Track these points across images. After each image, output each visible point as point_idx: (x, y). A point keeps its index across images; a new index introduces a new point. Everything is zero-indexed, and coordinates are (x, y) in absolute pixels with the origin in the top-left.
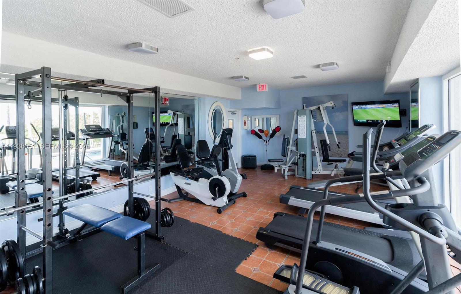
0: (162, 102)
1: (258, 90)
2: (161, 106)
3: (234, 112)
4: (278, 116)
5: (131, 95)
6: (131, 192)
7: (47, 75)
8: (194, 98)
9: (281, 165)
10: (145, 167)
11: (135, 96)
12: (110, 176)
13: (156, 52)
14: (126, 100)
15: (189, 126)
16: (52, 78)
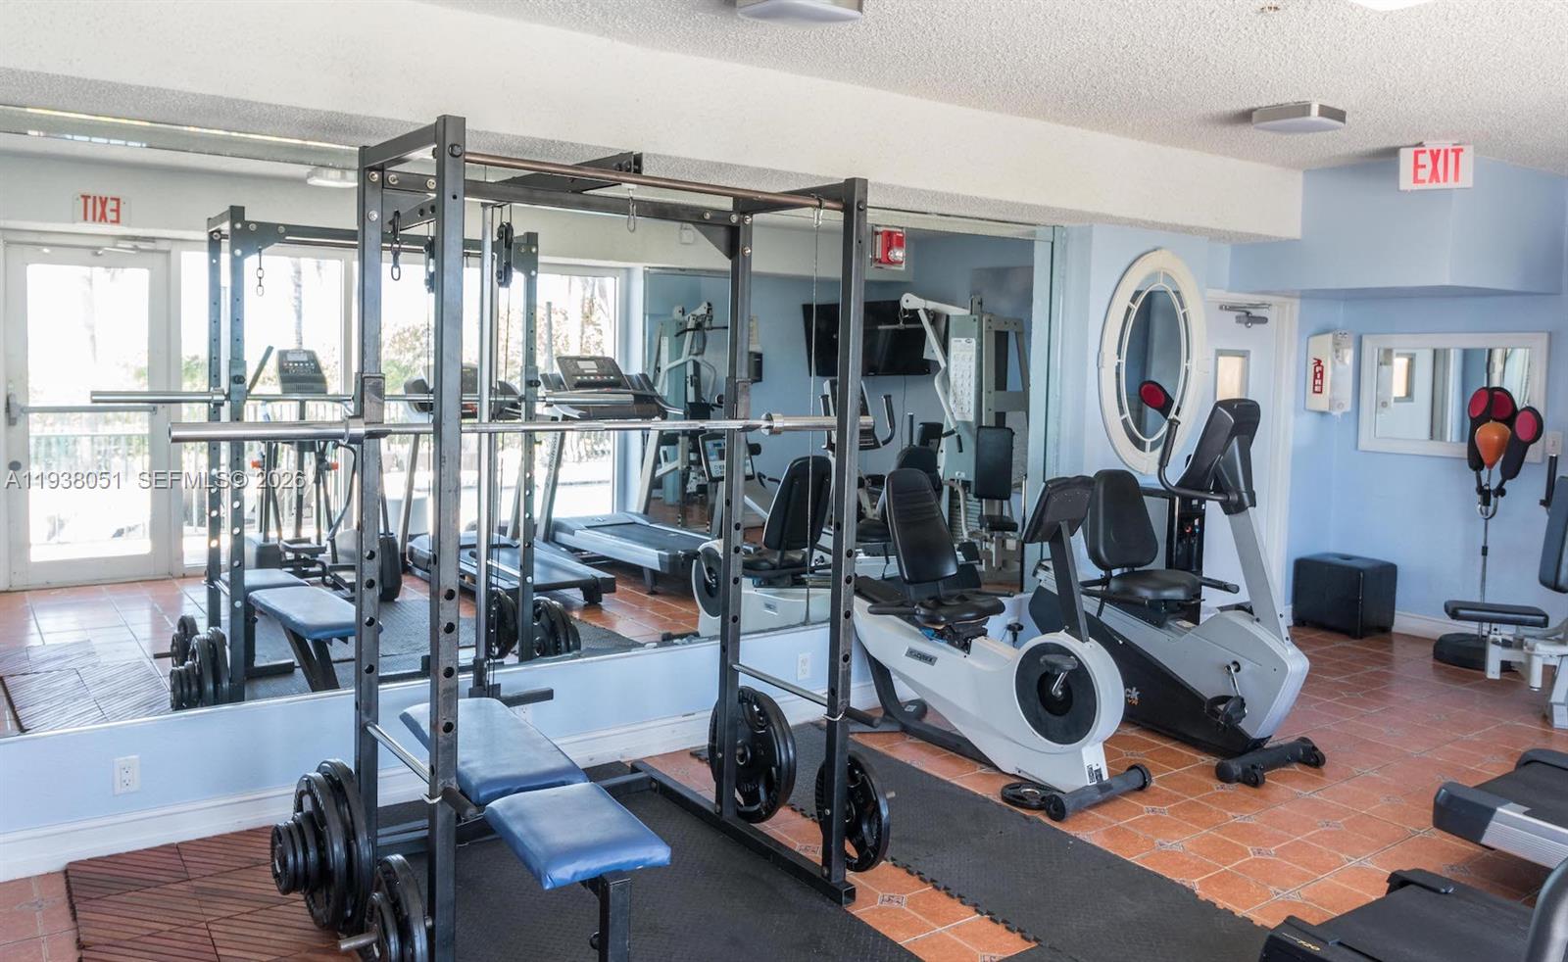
0: (874, 253)
1: (1406, 182)
2: (872, 273)
3: (1255, 313)
4: (1541, 342)
5: (744, 220)
6: (729, 661)
7: (452, 146)
8: (1034, 233)
9: (1534, 637)
10: (793, 575)
11: (763, 225)
12: (651, 598)
13: (856, 13)
14: (723, 246)
15: (1001, 383)
16: (467, 157)
